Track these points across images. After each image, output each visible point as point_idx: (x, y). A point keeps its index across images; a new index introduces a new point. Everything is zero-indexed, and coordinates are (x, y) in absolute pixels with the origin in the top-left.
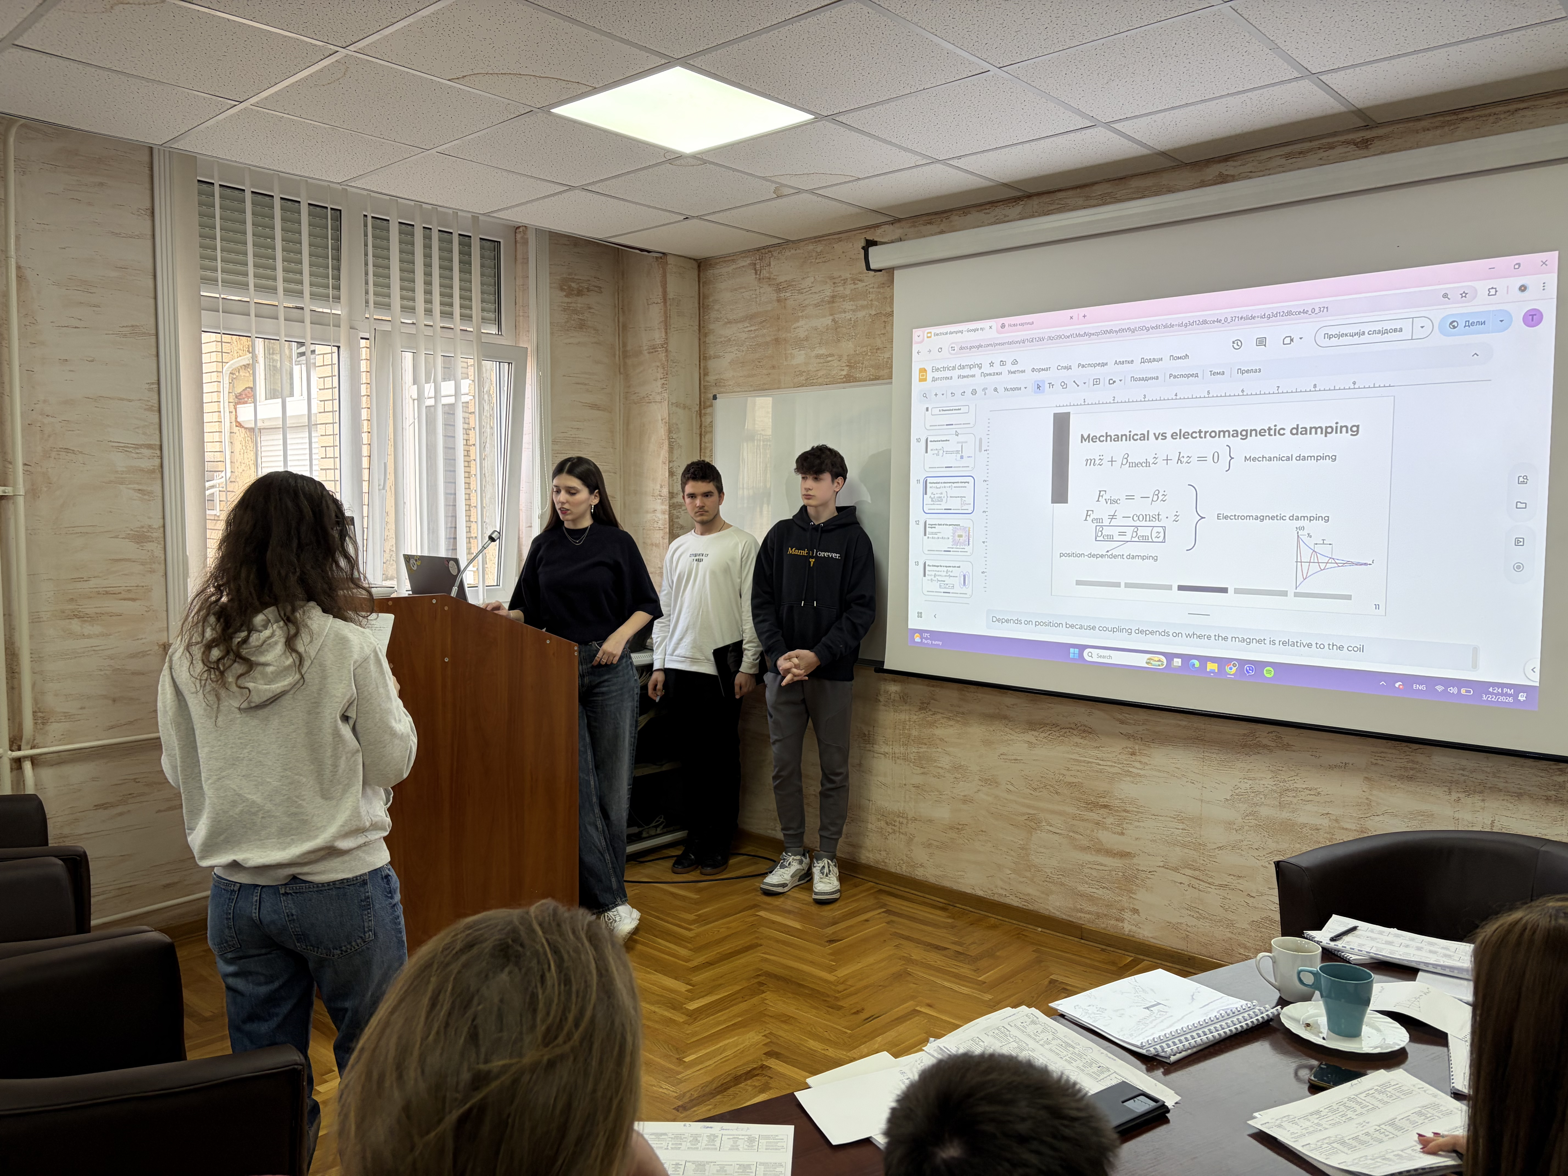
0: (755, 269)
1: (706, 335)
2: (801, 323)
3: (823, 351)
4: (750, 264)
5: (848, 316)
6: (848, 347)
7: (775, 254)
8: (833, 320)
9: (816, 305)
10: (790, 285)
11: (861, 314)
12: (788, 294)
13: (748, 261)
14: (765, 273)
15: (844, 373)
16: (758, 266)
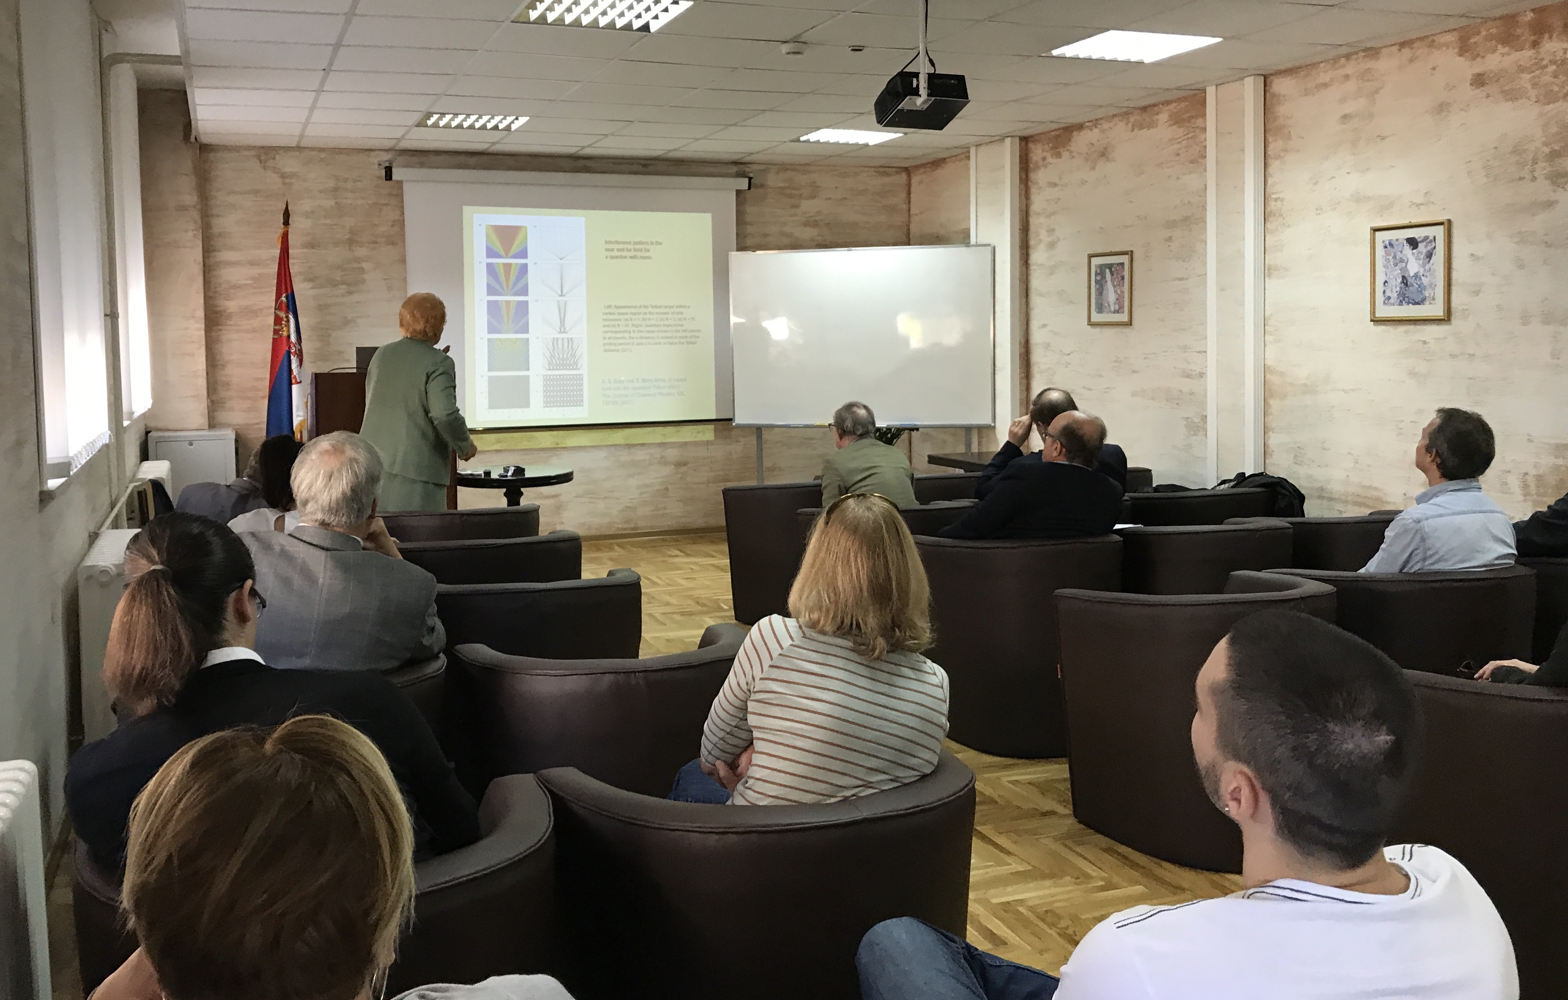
0: (260, 160)
1: (207, 199)
3: (328, 221)
4: (254, 156)
5: (349, 202)
6: (349, 222)
7: (281, 152)
8: (336, 203)
9: (321, 192)
10: (293, 175)
11: (360, 202)
12: (293, 181)
13: (253, 153)
14: (270, 163)
15: (348, 237)
16: (263, 158)
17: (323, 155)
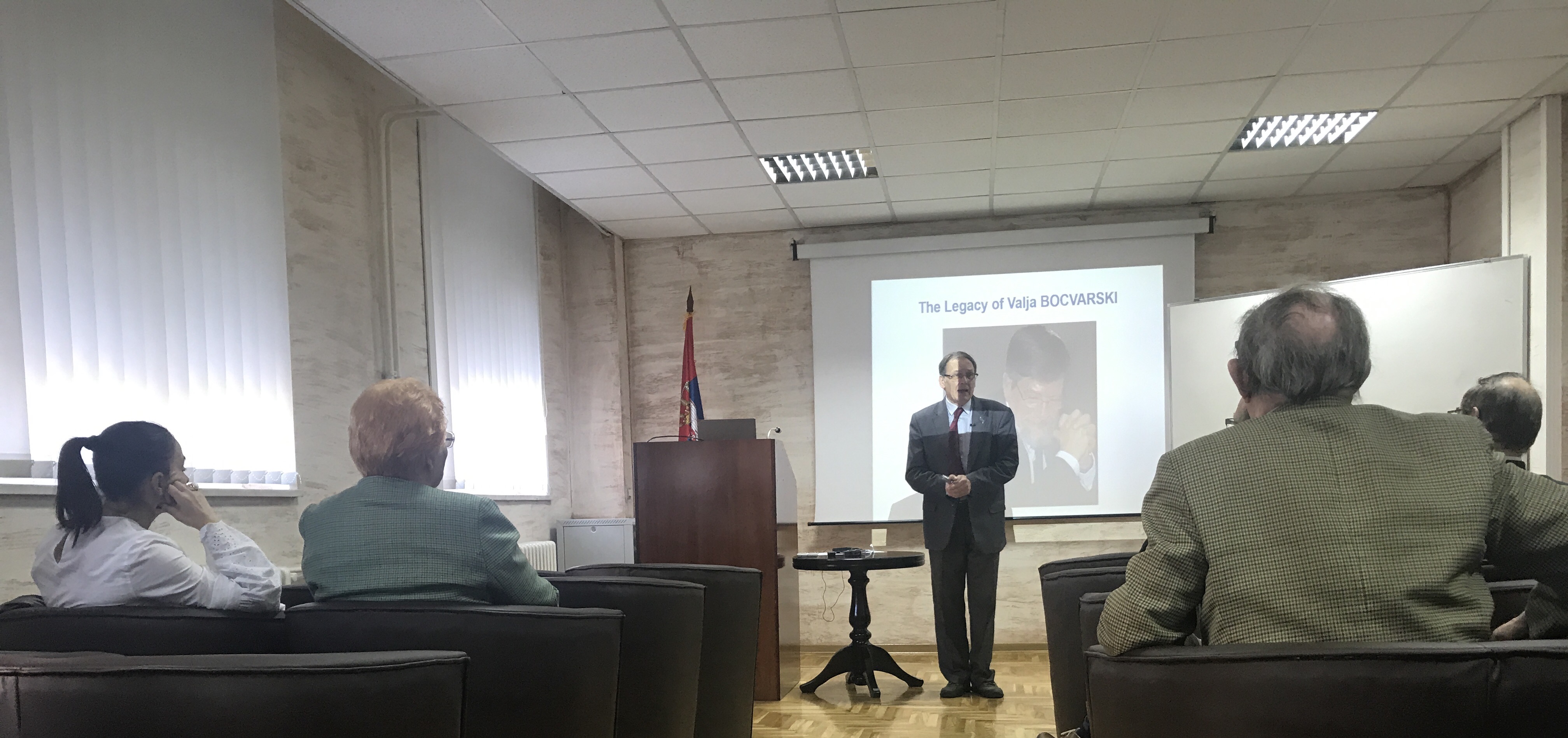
0: (678, 251)
1: (632, 294)
2: (721, 290)
3: (741, 309)
4: (672, 247)
5: (762, 287)
6: (762, 308)
7: (697, 242)
8: (750, 289)
9: (734, 279)
10: (710, 263)
11: (773, 286)
12: (709, 270)
13: (671, 245)
14: (687, 253)
15: (761, 324)
16: (681, 249)
17: (736, 241)
